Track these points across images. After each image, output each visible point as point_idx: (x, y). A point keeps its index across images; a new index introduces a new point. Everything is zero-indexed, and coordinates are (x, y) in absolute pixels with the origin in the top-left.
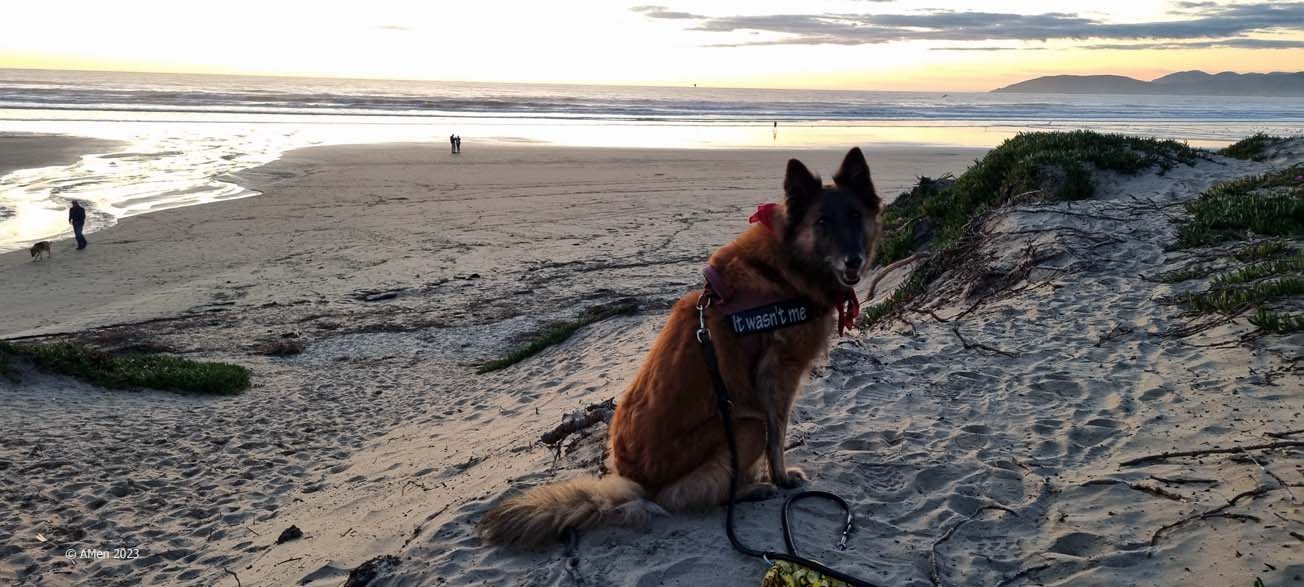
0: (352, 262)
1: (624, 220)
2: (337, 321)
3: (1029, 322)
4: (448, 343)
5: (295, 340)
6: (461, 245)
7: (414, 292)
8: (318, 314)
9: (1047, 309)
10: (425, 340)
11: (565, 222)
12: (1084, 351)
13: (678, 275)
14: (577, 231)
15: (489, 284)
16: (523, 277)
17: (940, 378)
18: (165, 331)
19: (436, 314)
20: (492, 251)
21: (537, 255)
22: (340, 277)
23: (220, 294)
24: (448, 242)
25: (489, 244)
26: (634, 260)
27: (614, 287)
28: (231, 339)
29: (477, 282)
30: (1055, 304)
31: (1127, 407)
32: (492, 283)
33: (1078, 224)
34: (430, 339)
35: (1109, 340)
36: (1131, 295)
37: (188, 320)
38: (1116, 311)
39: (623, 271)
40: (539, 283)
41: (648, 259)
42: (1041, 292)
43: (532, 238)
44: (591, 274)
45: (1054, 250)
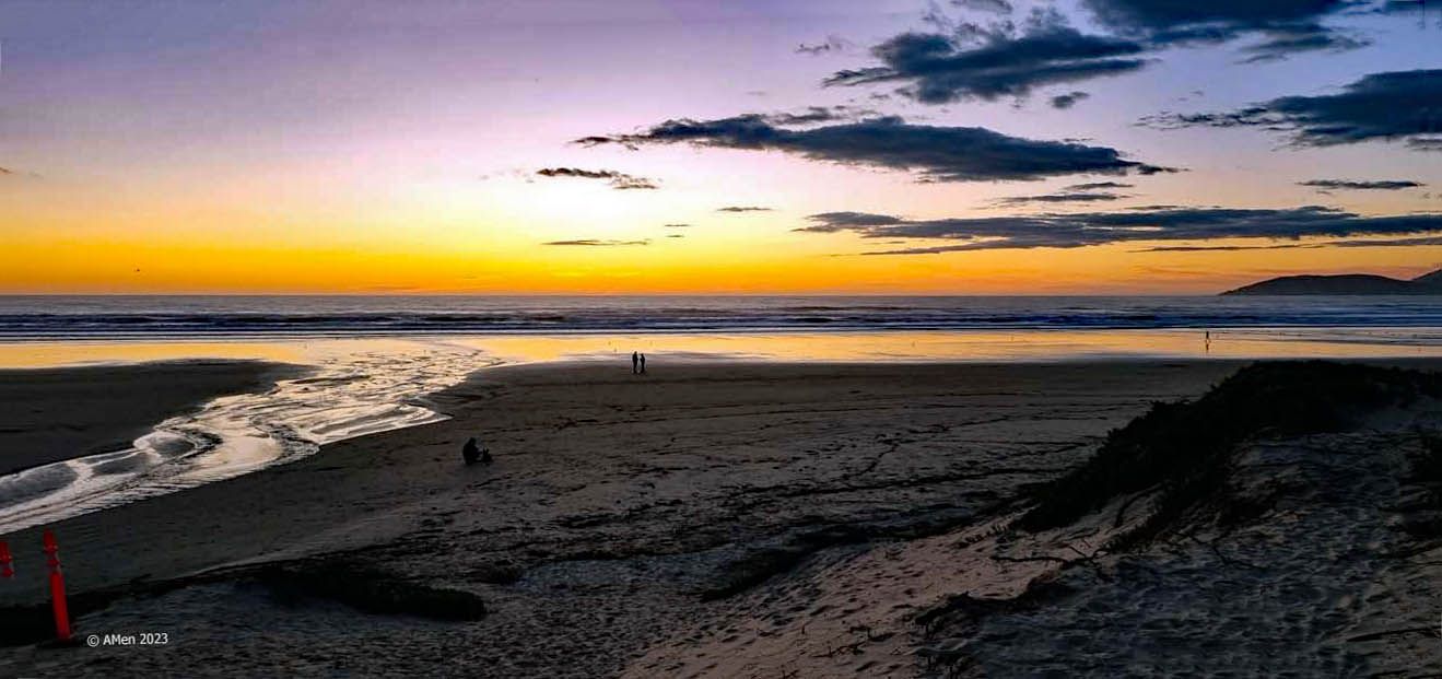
0: (552, 487)
1: (825, 441)
2: (546, 548)
3: (1278, 545)
4: (660, 571)
5: (510, 567)
6: (657, 469)
7: (617, 519)
8: (526, 541)
9: (1293, 534)
10: (637, 568)
11: (762, 444)
12: (1324, 567)
13: (889, 501)
14: (774, 453)
15: (692, 509)
16: (726, 503)
17: (1208, 584)
18: (382, 557)
19: (642, 541)
20: (690, 475)
21: (736, 479)
22: (541, 502)
23: (426, 521)
24: (644, 466)
25: (686, 468)
26: (839, 485)
27: (822, 513)
28: (447, 566)
29: (680, 508)
30: (1299, 530)
31: (1356, 606)
32: (695, 509)
33: (1319, 458)
34: (642, 567)
35: (1346, 559)
36: (1368, 523)
37: (401, 547)
38: (1353, 536)
39: (831, 496)
40: (743, 509)
41: (853, 484)
42: (1287, 520)
43: (729, 462)
44: (796, 499)
45: (1296, 482)
